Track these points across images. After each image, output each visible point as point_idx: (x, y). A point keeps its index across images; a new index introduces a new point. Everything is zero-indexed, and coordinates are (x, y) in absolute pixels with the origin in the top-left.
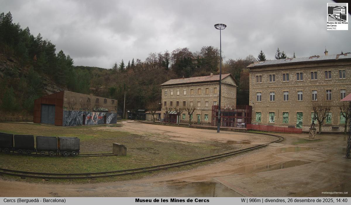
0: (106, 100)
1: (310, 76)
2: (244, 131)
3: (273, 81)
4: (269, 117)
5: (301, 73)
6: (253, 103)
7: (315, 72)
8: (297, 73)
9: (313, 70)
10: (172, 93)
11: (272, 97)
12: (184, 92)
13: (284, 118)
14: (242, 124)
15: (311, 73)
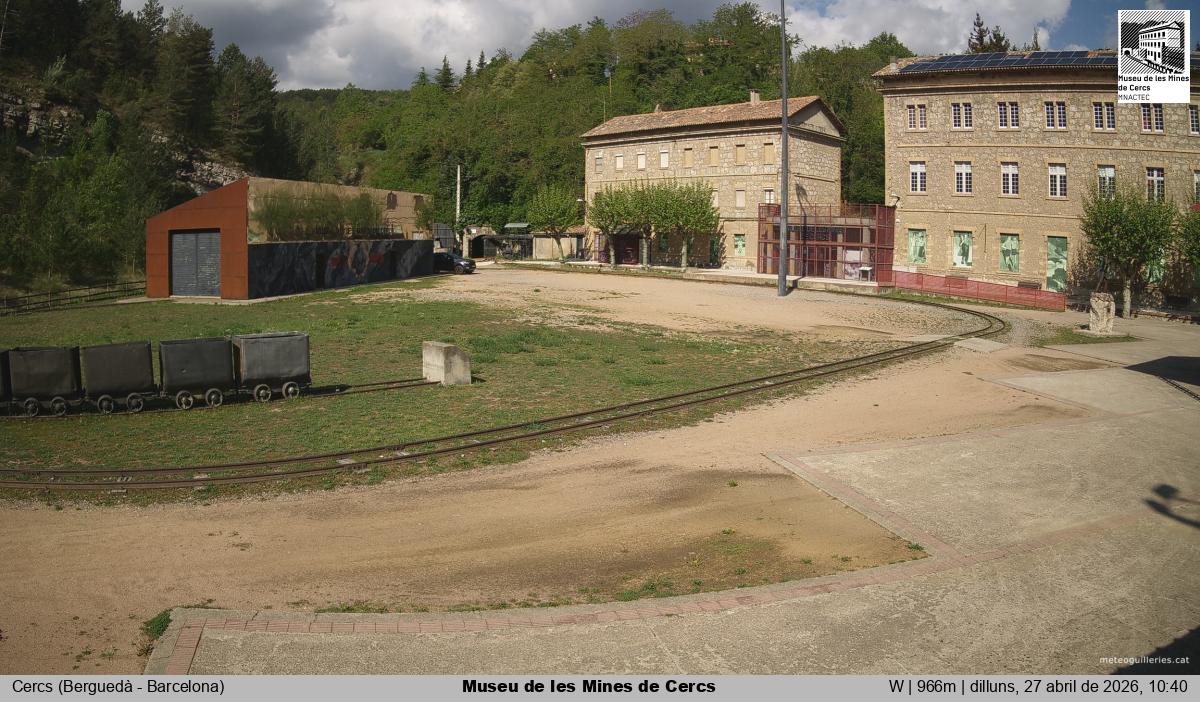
0: (395, 196)
1: (1091, 114)
2: (870, 292)
3: (967, 125)
4: (952, 249)
5: (1059, 104)
6: (899, 198)
7: (1107, 104)
8: (1047, 104)
9: (1102, 95)
10: (620, 164)
11: (964, 180)
12: (659, 160)
13: (1006, 253)
14: (862, 268)
15: (1096, 104)
